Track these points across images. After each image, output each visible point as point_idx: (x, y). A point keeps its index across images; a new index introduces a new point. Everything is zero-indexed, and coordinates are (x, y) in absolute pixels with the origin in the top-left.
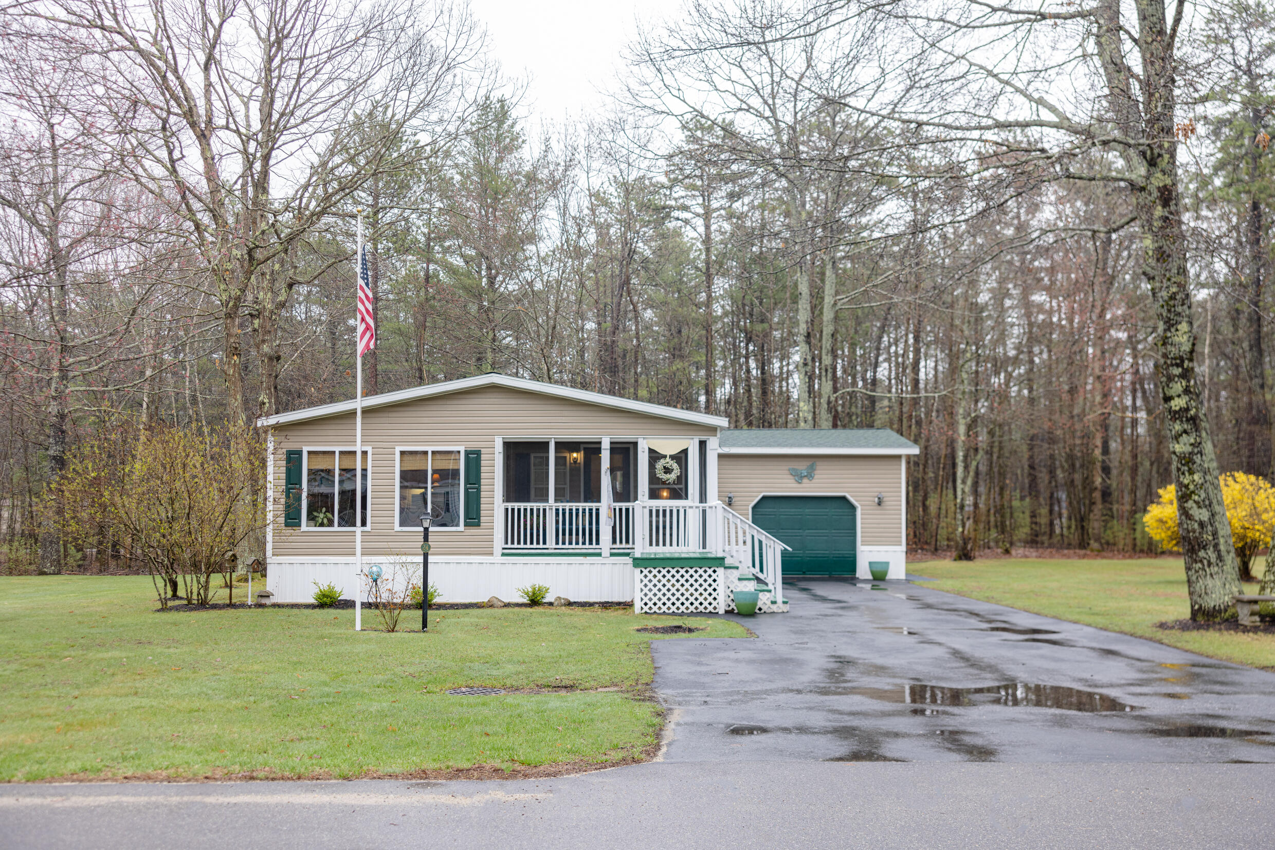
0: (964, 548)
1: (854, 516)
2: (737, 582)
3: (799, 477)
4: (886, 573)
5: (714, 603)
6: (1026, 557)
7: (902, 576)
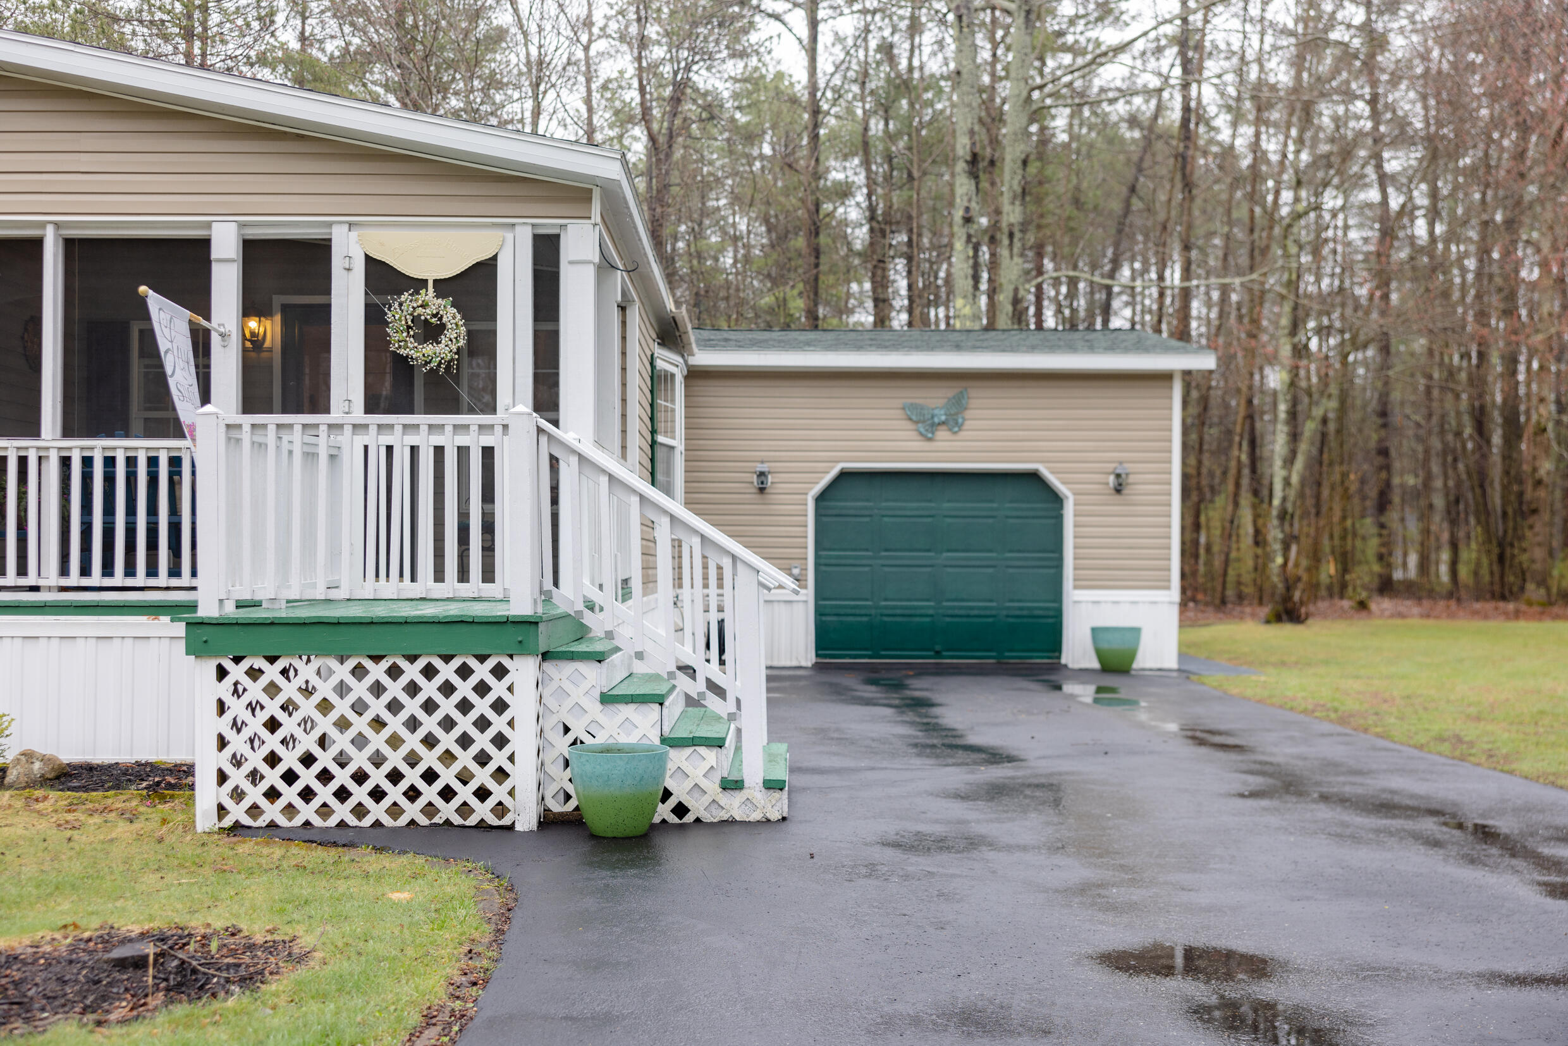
0: (1287, 598)
1: (1059, 518)
2: (594, 708)
3: (928, 426)
4: (1132, 655)
5: (499, 793)
6: (1402, 616)
7: (1171, 661)
